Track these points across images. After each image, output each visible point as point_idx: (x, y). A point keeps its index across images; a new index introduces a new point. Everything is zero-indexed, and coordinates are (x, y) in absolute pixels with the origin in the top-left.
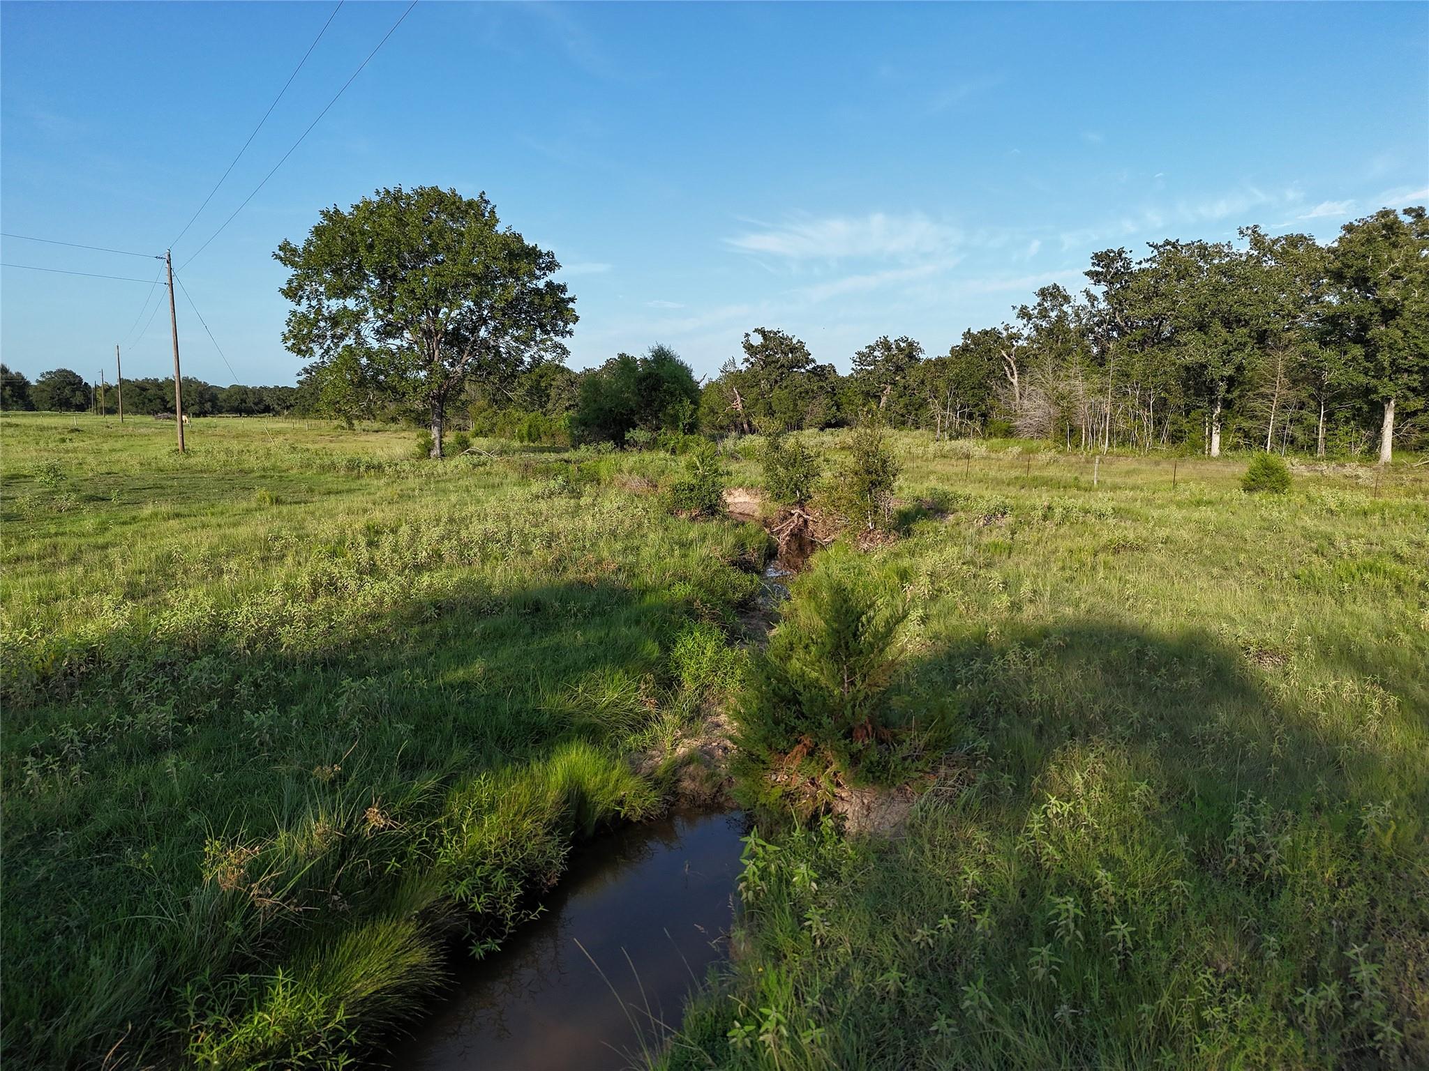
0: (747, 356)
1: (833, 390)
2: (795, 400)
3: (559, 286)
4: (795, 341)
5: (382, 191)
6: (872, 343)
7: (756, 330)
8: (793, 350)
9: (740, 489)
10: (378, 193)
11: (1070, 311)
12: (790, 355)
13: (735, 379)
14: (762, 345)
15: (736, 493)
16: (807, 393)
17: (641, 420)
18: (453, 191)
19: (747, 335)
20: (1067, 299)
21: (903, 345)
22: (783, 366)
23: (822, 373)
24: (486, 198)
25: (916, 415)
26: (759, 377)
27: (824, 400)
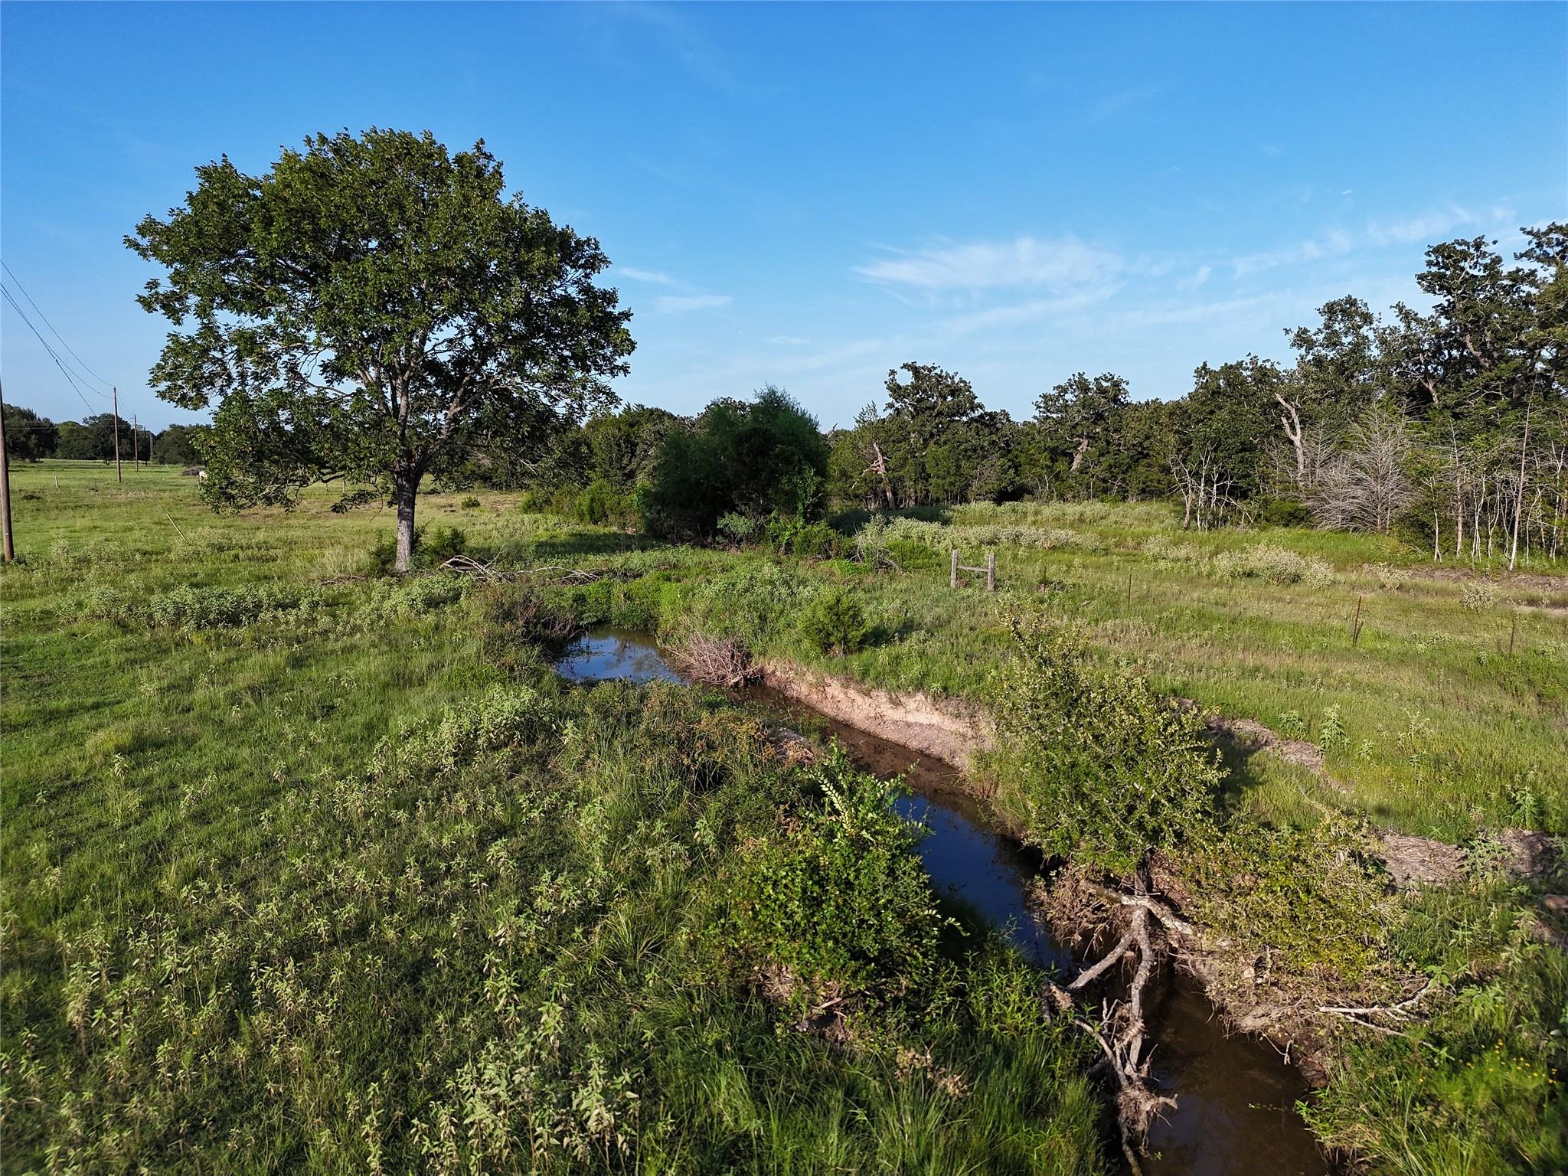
0: (891, 400)
1: (1008, 445)
2: (958, 460)
3: (605, 293)
4: (957, 380)
5: (315, 138)
6: (1063, 382)
7: (905, 366)
8: (955, 391)
9: (920, 696)
10: (309, 141)
11: (1371, 335)
12: (949, 398)
13: (873, 430)
14: (913, 386)
15: (911, 704)
16: (975, 451)
17: (742, 497)
18: (428, 136)
19: (893, 372)
20: (1367, 318)
21: (1105, 384)
22: (940, 413)
23: (990, 421)
24: (486, 149)
25: (1124, 480)
26: (909, 428)
27: (997, 460)
